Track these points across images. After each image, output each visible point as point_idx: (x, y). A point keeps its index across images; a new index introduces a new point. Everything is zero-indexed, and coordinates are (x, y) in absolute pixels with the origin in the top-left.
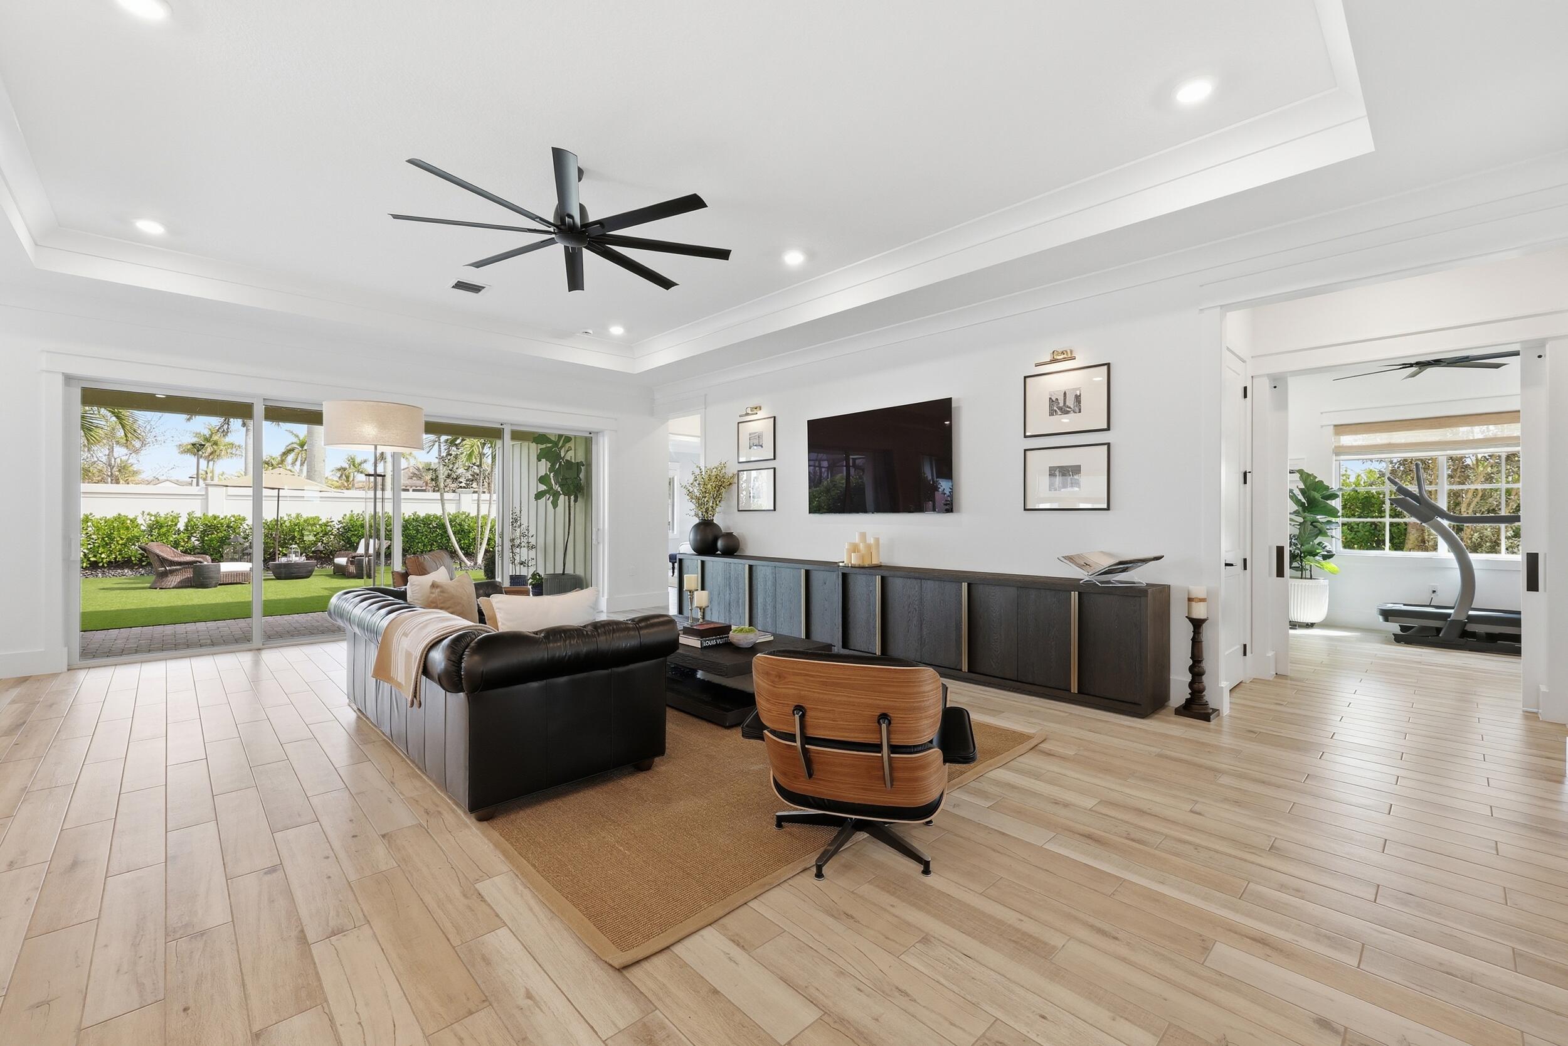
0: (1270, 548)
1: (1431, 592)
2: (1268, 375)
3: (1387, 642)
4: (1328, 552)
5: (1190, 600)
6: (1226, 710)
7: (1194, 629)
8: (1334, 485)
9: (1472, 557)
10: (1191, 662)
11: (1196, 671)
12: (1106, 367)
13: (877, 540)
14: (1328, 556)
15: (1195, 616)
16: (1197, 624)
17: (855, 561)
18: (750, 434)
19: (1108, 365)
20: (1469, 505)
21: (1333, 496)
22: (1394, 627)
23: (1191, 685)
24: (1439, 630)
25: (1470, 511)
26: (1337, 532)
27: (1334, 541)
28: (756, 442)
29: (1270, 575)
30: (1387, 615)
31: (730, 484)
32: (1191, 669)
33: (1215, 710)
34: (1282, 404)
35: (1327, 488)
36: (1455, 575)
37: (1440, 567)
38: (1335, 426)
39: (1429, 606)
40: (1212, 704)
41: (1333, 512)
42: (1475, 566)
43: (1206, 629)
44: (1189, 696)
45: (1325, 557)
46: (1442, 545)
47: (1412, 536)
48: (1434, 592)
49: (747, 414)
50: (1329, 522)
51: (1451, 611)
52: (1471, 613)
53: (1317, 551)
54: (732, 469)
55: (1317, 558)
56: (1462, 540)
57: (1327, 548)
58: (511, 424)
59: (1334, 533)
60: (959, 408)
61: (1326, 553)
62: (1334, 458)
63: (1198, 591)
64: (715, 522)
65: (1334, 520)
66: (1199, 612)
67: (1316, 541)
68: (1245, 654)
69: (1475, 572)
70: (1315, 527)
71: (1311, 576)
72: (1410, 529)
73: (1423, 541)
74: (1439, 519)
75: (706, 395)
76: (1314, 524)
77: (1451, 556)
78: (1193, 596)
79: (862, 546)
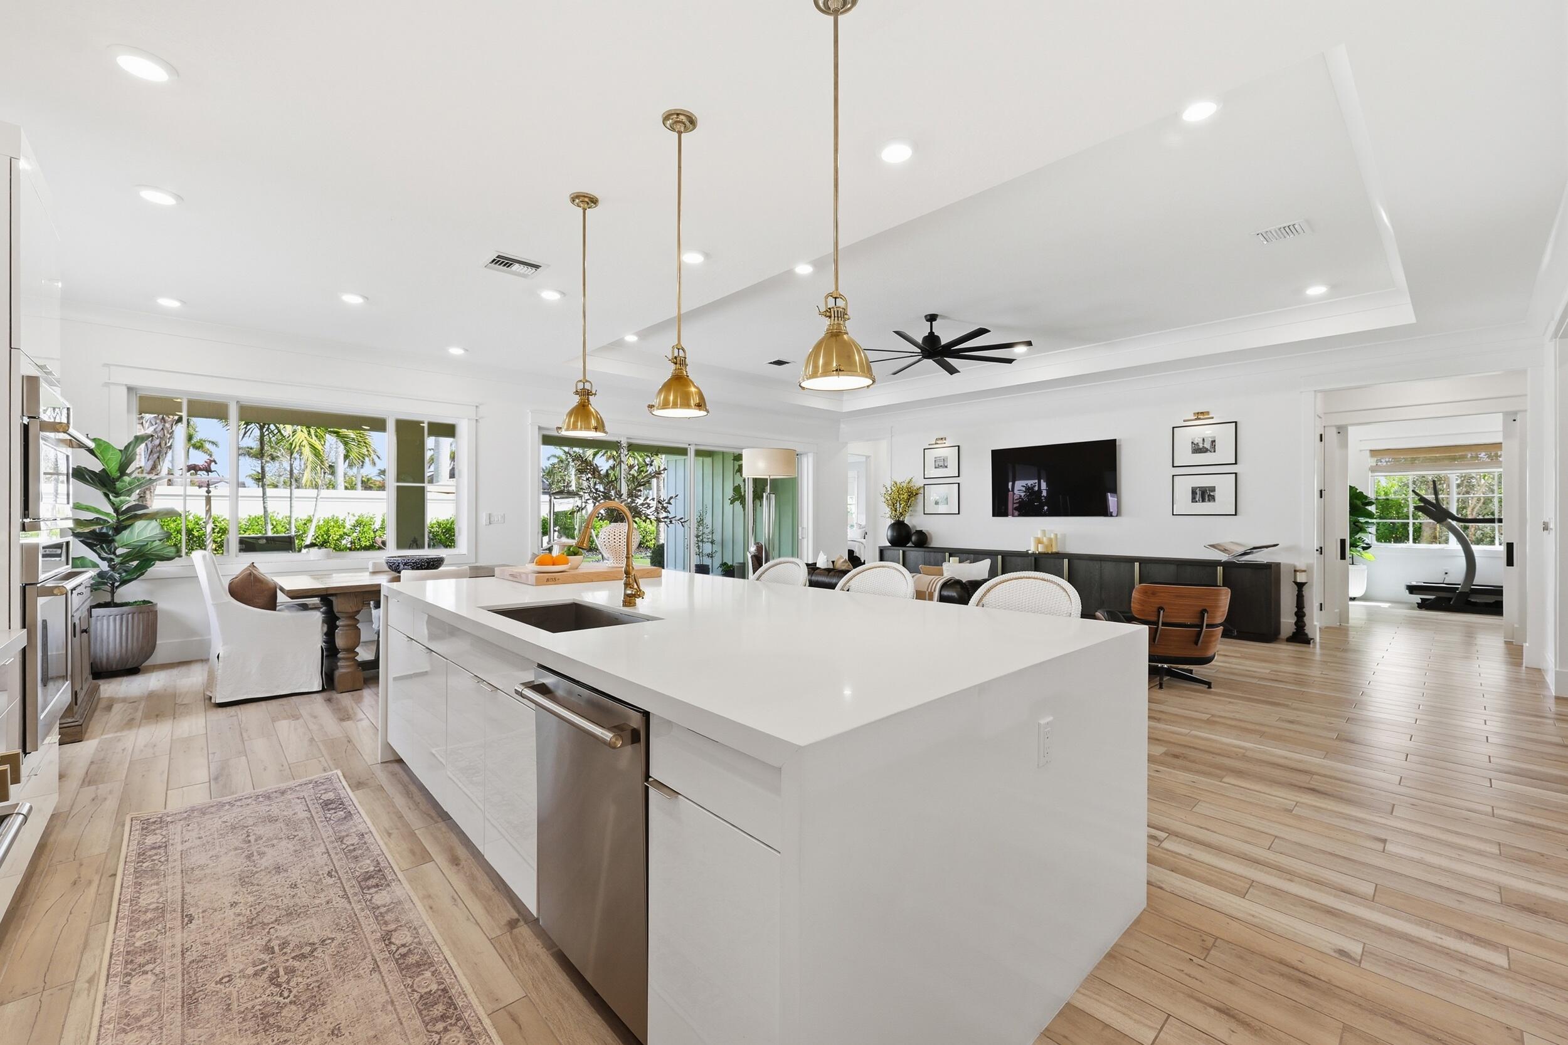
0: (1337, 540)
1: (1444, 573)
2: (1335, 426)
3: (1413, 608)
4: (1367, 544)
5: (1295, 571)
6: (1318, 640)
7: (1298, 588)
8: (1371, 495)
9: (1474, 548)
10: (1296, 610)
11: (1300, 614)
12: (1234, 424)
13: (1056, 535)
14: (1367, 547)
15: (1298, 581)
16: (1300, 586)
17: (1041, 549)
18: (935, 458)
19: (1236, 422)
20: (1473, 509)
21: (1370, 503)
22: (1417, 598)
23: (1296, 624)
24: (1450, 599)
25: (1474, 514)
26: (1372, 529)
27: (1369, 537)
28: (941, 464)
29: (1337, 558)
30: (1412, 589)
31: (917, 494)
32: (1296, 614)
33: (1312, 639)
34: (1344, 444)
35: (1366, 497)
36: (1462, 562)
37: (1451, 555)
38: (1371, 451)
39: (1443, 584)
40: (1310, 636)
41: (1370, 515)
42: (1476, 555)
43: (1305, 589)
44: (1295, 631)
45: (1364, 549)
46: (1452, 538)
47: (1426, 533)
48: (1446, 573)
49: (936, 444)
50: (1367, 523)
51: (1460, 586)
52: (1472, 587)
53: (1358, 544)
54: (919, 482)
55: (1358, 549)
56: (1467, 536)
57: (1366, 542)
58: (696, 445)
59: (1369, 530)
60: (1120, 445)
61: (1365, 545)
62: (1370, 474)
63: (1300, 565)
64: (905, 522)
65: (1370, 521)
66: (1301, 578)
67: (1357, 537)
68: (1321, 610)
69: (1476, 558)
70: (1357, 526)
71: (1353, 562)
72: (1424, 527)
73: (1435, 537)
74: (1450, 520)
75: (892, 427)
76: (1357, 524)
77: (1459, 547)
78: (1297, 569)
79: (1045, 540)
